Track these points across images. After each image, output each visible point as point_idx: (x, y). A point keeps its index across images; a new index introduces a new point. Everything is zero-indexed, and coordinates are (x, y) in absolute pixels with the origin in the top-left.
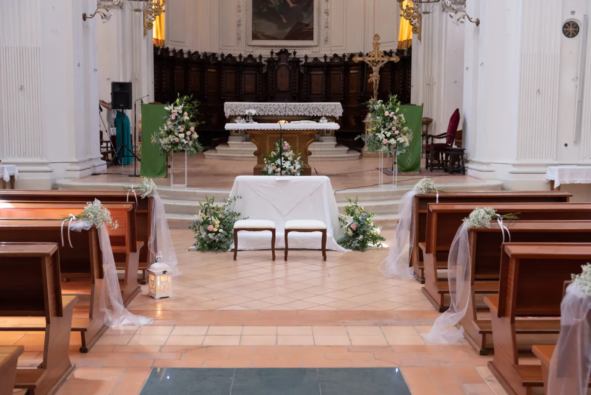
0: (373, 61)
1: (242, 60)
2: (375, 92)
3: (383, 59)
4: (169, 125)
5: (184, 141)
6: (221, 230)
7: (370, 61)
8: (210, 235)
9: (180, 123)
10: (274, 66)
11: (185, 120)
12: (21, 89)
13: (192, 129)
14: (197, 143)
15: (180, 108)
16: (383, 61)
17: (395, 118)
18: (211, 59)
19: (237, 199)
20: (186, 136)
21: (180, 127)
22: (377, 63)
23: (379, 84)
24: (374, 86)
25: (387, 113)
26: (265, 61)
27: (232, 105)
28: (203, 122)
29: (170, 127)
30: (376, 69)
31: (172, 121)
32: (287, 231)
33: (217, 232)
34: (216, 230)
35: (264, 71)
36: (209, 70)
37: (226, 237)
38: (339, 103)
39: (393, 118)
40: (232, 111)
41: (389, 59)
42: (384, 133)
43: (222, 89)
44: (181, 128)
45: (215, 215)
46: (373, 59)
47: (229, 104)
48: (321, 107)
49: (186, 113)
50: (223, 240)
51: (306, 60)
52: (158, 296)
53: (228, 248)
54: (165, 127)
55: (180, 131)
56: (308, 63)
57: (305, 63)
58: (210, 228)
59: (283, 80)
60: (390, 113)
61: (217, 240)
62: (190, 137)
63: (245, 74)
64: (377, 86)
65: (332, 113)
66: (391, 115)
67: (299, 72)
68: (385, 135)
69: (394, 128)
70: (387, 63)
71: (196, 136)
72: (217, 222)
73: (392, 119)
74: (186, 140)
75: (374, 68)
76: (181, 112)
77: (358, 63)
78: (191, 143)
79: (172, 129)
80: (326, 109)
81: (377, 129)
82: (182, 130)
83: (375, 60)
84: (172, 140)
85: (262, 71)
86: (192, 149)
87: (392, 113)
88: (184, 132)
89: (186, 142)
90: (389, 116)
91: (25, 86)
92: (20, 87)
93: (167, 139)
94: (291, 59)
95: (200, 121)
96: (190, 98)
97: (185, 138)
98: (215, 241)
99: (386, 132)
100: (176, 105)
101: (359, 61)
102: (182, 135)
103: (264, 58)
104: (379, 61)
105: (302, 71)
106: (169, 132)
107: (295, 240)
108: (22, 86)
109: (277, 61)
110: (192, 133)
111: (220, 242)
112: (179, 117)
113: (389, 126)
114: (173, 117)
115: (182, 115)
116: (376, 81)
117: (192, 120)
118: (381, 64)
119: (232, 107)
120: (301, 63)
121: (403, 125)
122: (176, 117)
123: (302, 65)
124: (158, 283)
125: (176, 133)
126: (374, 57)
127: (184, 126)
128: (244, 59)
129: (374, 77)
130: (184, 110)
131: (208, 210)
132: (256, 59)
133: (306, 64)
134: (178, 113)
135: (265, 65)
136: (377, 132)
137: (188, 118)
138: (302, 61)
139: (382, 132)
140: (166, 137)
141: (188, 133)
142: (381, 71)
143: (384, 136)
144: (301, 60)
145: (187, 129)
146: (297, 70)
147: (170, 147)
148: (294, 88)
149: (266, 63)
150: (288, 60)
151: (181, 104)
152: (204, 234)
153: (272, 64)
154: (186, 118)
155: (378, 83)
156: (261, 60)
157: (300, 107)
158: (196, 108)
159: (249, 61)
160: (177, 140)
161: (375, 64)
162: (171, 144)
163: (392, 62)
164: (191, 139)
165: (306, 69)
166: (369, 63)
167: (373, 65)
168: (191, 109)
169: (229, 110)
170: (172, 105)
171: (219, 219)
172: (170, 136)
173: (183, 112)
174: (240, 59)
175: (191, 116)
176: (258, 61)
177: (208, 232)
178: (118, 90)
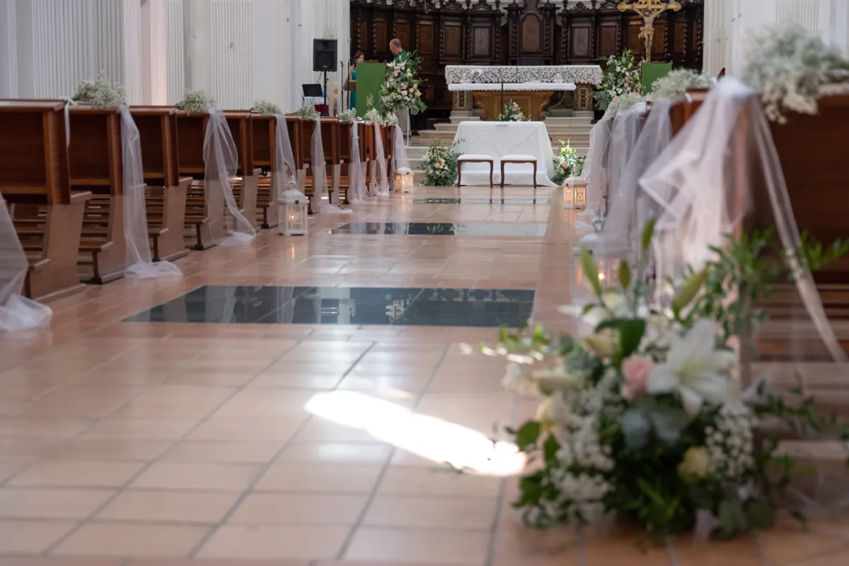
0: (644, 9)
1: (471, 7)
2: (648, 51)
3: (658, 7)
4: (391, 82)
5: (407, 98)
6: (446, 168)
7: (640, 10)
8: (437, 172)
9: (402, 81)
10: (518, 15)
11: (408, 77)
12: (231, 47)
13: (415, 86)
14: (419, 101)
15: (402, 65)
16: (658, 10)
17: (627, 74)
18: (425, 7)
19: (461, 143)
20: (408, 93)
21: (402, 84)
22: (650, 12)
23: (653, 41)
24: (646, 43)
25: (618, 69)
26: (505, 8)
27: (455, 69)
28: (427, 80)
29: (393, 84)
30: (649, 20)
31: (395, 78)
32: (503, 163)
33: (443, 170)
34: (441, 167)
35: (504, 22)
36: (422, 22)
37: (451, 174)
38: (598, 66)
39: (625, 73)
40: (456, 78)
41: (666, 6)
42: (615, 90)
43: (441, 50)
44: (404, 85)
45: (441, 156)
46: (645, 6)
47: (451, 68)
48: (574, 71)
49: (409, 70)
50: (449, 176)
51: (565, 6)
52: (403, 190)
53: (452, 183)
54: (388, 84)
55: (403, 88)
56: (568, 11)
57: (563, 11)
58: (437, 165)
59: (531, 36)
60: (622, 69)
61: (443, 176)
62: (413, 94)
63: (475, 27)
64: (651, 44)
65: (589, 80)
66: (623, 71)
67: (555, 24)
68: (617, 92)
69: (626, 85)
70: (663, 12)
71: (419, 94)
72: (443, 161)
73: (624, 75)
74: (409, 97)
75: (646, 19)
76: (404, 68)
77: (625, 12)
78: (413, 101)
79: (395, 87)
80: (580, 74)
81: (609, 85)
82: (405, 87)
83: (647, 8)
84: (394, 97)
85: (500, 22)
86: (415, 107)
87: (625, 69)
88: (407, 89)
89: (408, 100)
90: (620, 72)
91: (235, 44)
92: (230, 44)
93: (389, 97)
94: (543, 6)
95: (423, 79)
96: (412, 53)
97: (407, 95)
98: (441, 177)
99: (617, 89)
100: (398, 62)
101: (626, 10)
102: (405, 93)
103: (504, 3)
104: (653, 10)
105: (559, 23)
106: (391, 90)
107: (511, 177)
108: (232, 44)
109: (522, 9)
110: (415, 91)
111: (446, 178)
112: (402, 73)
113: (620, 82)
114: (396, 75)
115: (405, 71)
116: (649, 36)
117: (415, 77)
118: (656, 14)
119: (455, 72)
120: (557, 12)
121: (636, 81)
122: (399, 73)
123: (559, 14)
124: (403, 182)
125: (399, 91)
126: (646, 3)
127: (407, 83)
128: (473, 5)
129: (647, 31)
130: (406, 67)
131: (435, 151)
132: (491, 6)
133: (566, 12)
134: (401, 69)
135: (503, 14)
136: (608, 89)
137: (411, 75)
138: (559, 8)
139: (614, 88)
140: (387, 95)
141: (411, 90)
142: (656, 23)
143: (615, 92)
144: (557, 6)
145: (410, 87)
146: (552, 21)
147: (392, 104)
148: (548, 47)
149: (506, 12)
150: (539, 6)
151: (403, 61)
152: (431, 172)
153: (514, 13)
154: (409, 74)
155: (651, 38)
156: (498, 6)
157: (546, 71)
158: (419, 65)
159: (481, 9)
160: (399, 97)
161: (647, 13)
162: (394, 101)
163: (672, 10)
164: (413, 97)
165: (565, 19)
166: (639, 12)
167: (645, 15)
168: (413, 66)
169: (451, 76)
170: (394, 62)
171: (445, 159)
172: (392, 94)
173: (406, 69)
174: (468, 6)
175: (414, 73)
176: (494, 8)
177: (435, 169)
178: (321, 48)
